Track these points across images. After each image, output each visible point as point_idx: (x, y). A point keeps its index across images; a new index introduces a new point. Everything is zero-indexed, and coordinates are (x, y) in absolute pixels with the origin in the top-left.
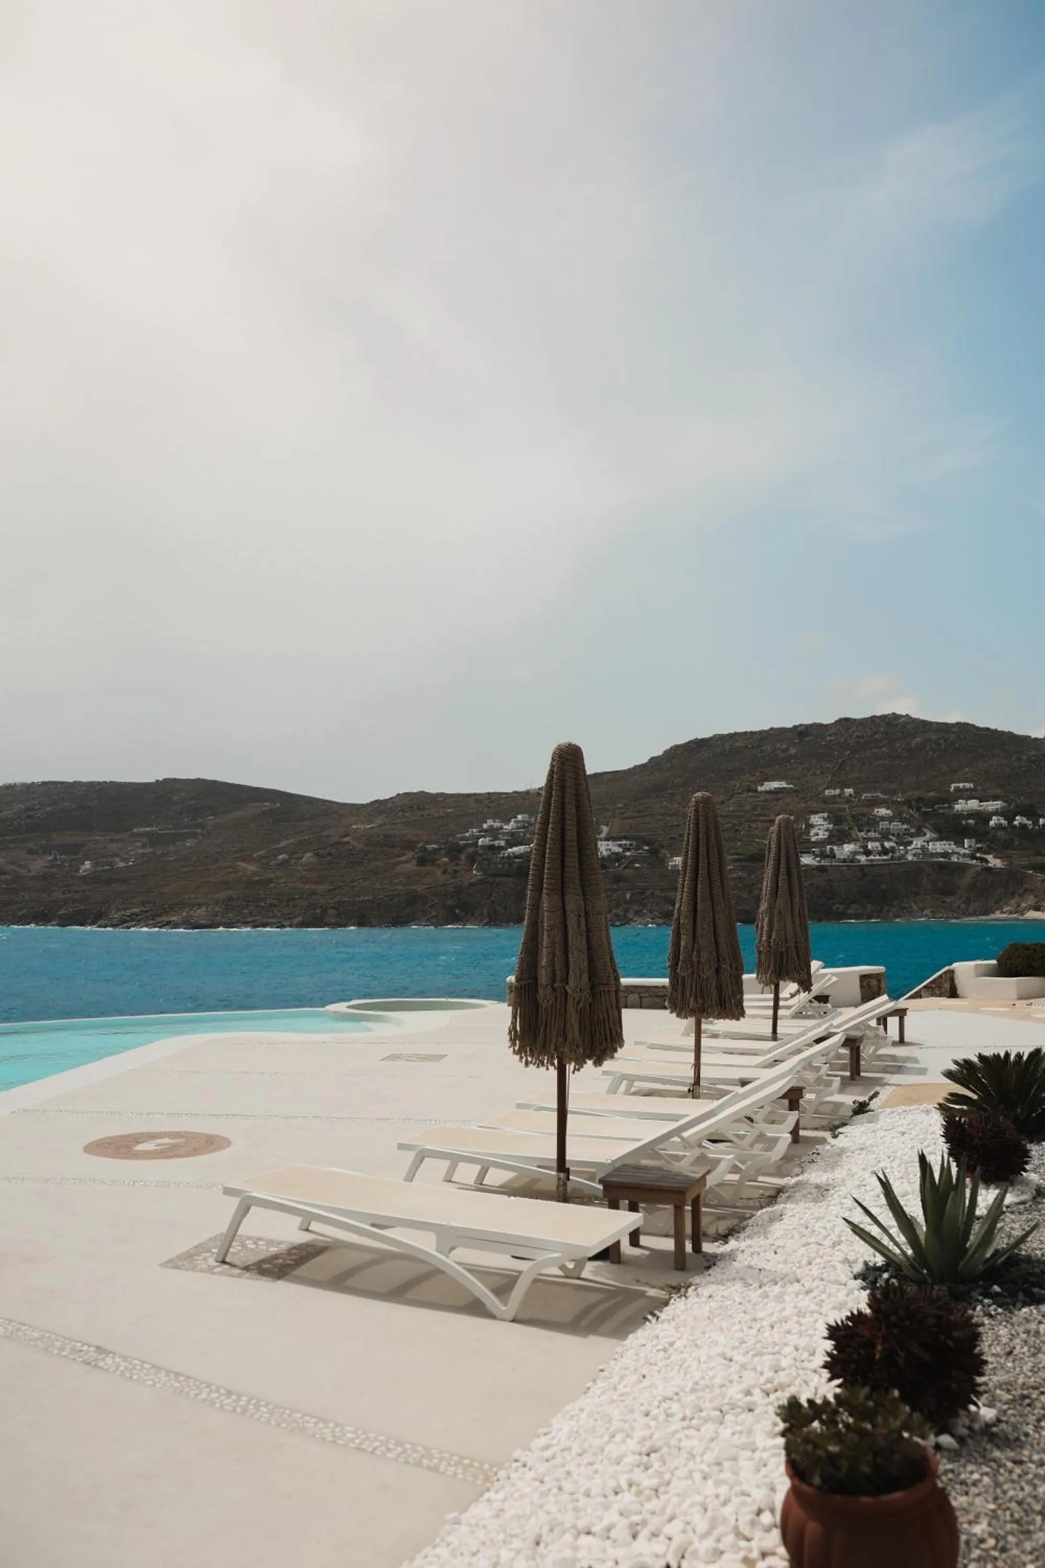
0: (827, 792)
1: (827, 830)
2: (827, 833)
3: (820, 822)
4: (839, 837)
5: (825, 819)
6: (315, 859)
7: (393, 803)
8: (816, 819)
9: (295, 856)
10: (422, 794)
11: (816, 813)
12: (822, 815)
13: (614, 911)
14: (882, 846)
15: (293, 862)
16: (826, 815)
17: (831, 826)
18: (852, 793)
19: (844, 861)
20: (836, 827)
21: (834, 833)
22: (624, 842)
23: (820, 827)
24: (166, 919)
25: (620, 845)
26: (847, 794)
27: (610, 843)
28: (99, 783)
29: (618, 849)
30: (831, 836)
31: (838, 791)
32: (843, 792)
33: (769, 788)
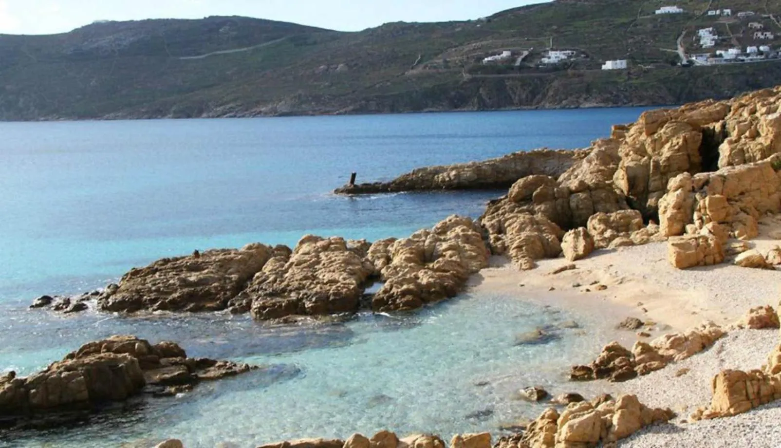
0: (710, 13)
1: (713, 40)
2: (713, 42)
3: (707, 34)
4: (723, 43)
5: (710, 33)
6: (346, 69)
7: (382, 30)
8: (702, 32)
9: (332, 67)
10: (401, 23)
11: (703, 27)
12: (707, 29)
13: (569, 98)
14: (758, 50)
15: (331, 71)
16: (711, 29)
17: (716, 37)
18: (730, 13)
19: (730, 60)
20: (720, 38)
21: (719, 42)
22: (568, 52)
23: (707, 38)
24: (258, 110)
25: (564, 54)
26: (725, 14)
27: (558, 52)
28: (164, 20)
29: (564, 57)
30: (716, 44)
31: (718, 12)
32: (722, 12)
33: (663, 12)
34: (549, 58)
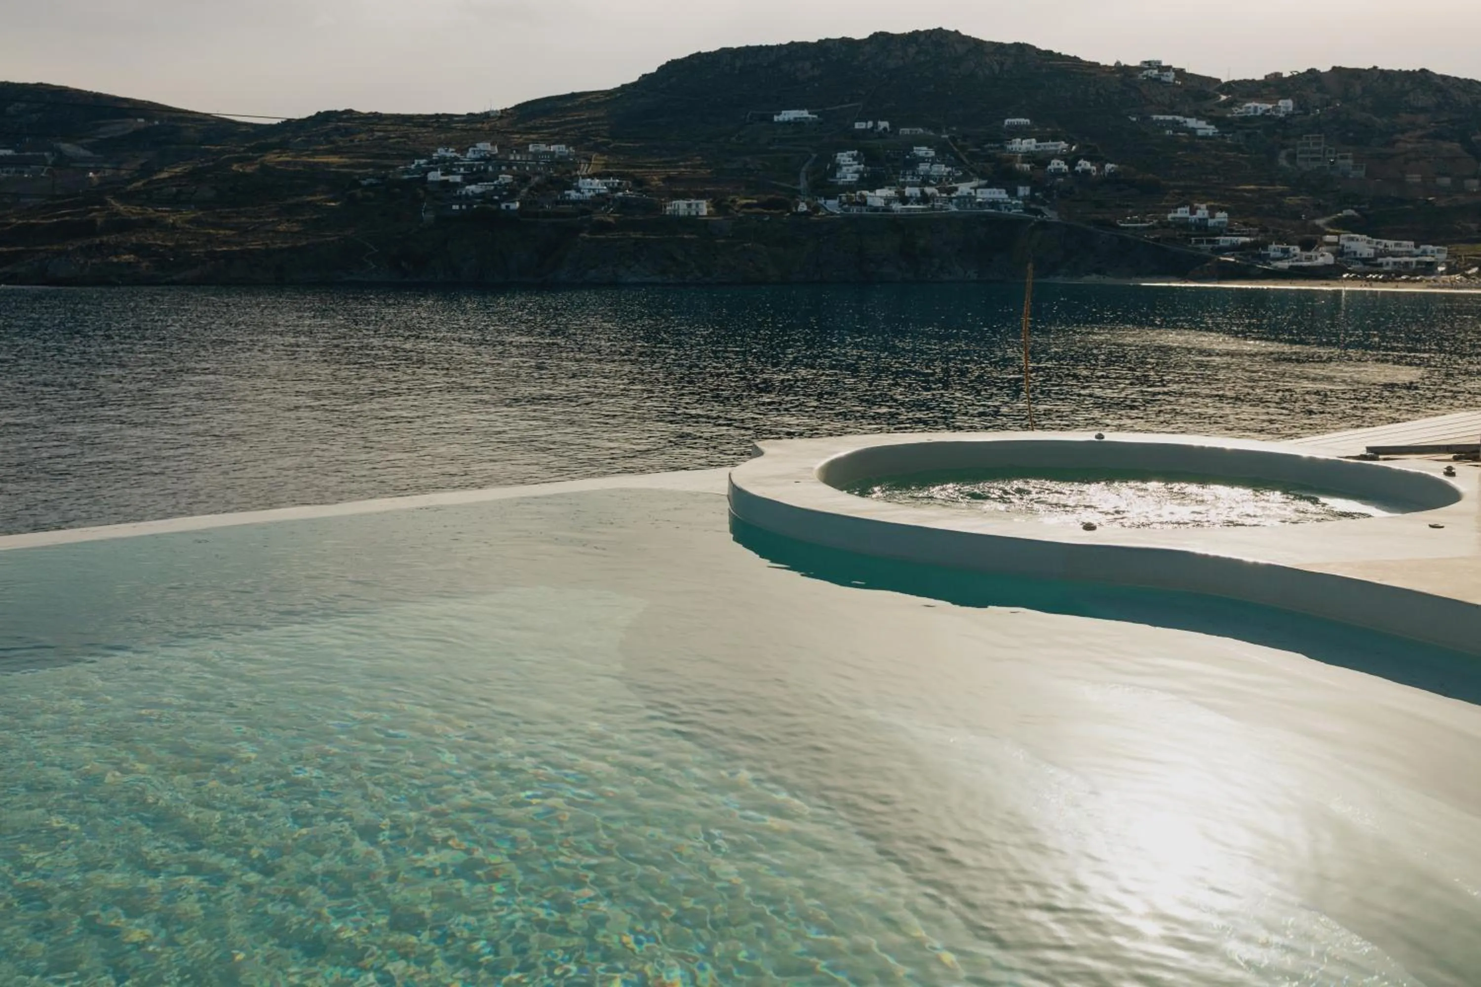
0: (857, 125)
1: (857, 171)
2: (858, 175)
3: (849, 161)
4: (870, 180)
5: (854, 159)
7: (311, 124)
8: (844, 158)
10: (350, 113)
11: (843, 149)
12: (850, 152)
14: (922, 192)
16: (855, 152)
17: (862, 166)
18: (887, 127)
19: (876, 209)
20: (868, 168)
21: (865, 175)
22: (611, 180)
23: (848, 168)
25: (606, 184)
26: (881, 128)
27: (595, 181)
29: (604, 189)
30: (862, 179)
31: (870, 124)
32: (875, 126)
33: (787, 119)
34: (578, 190)
